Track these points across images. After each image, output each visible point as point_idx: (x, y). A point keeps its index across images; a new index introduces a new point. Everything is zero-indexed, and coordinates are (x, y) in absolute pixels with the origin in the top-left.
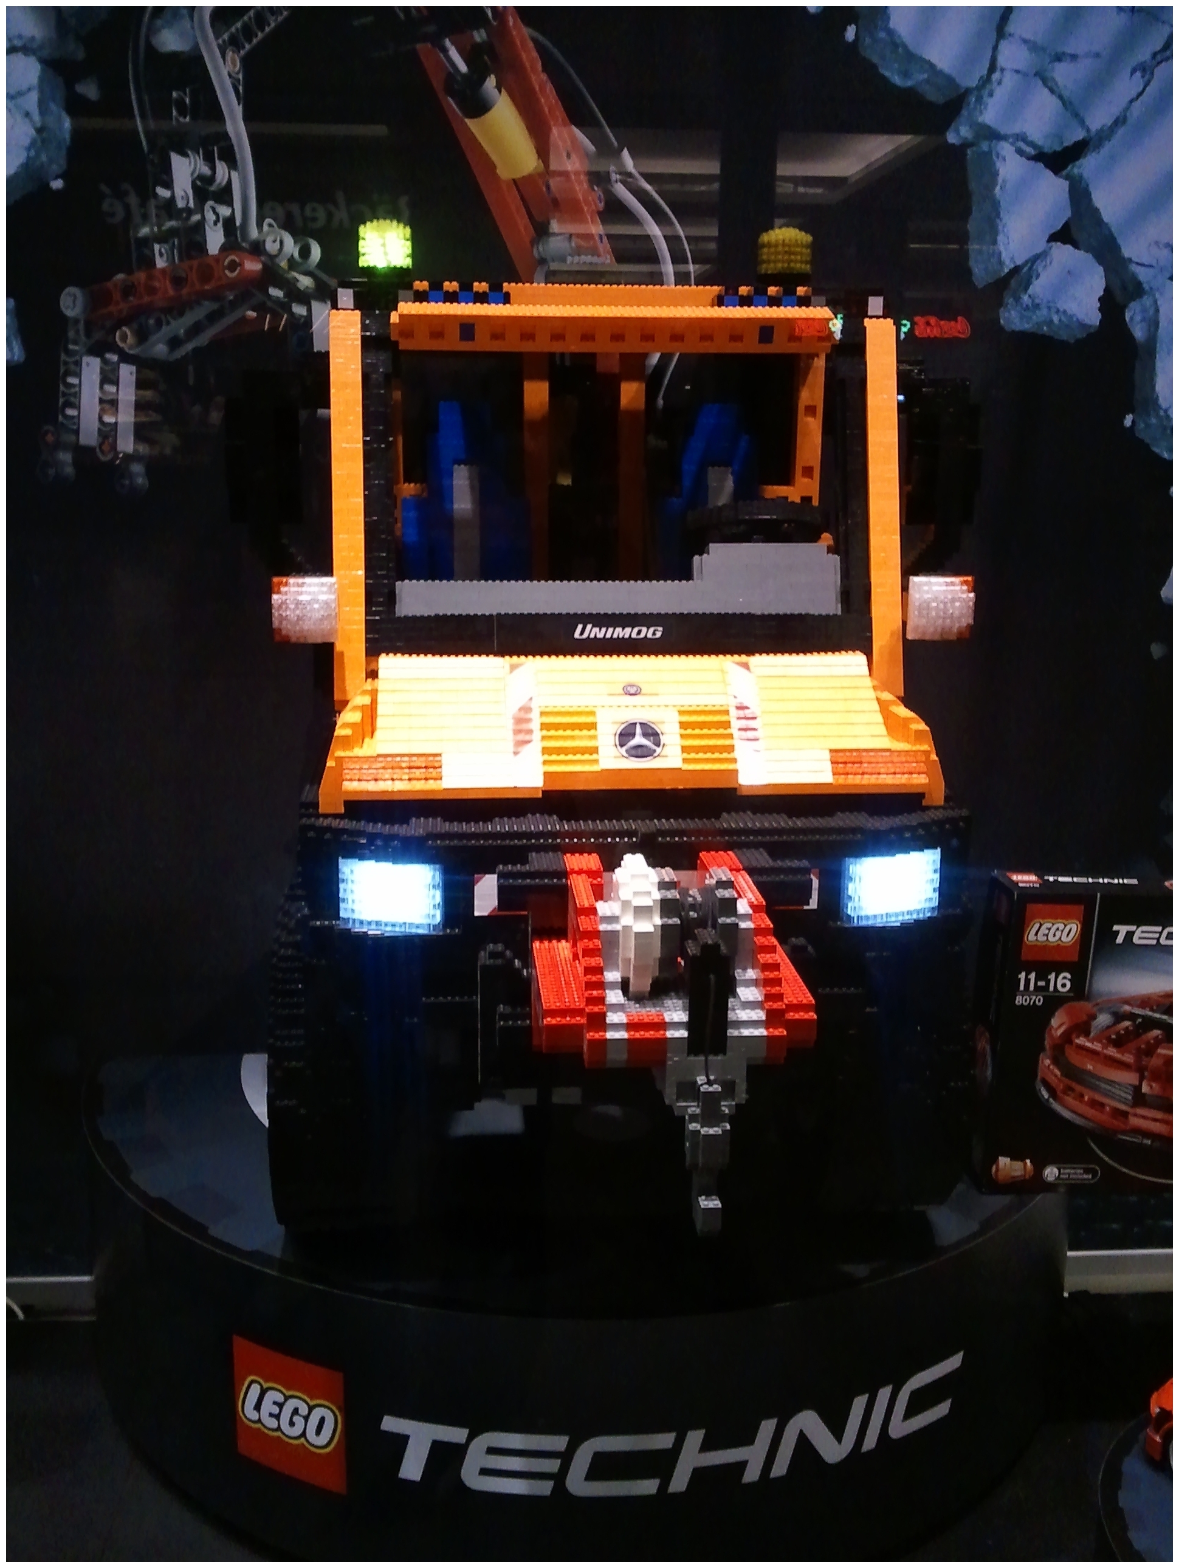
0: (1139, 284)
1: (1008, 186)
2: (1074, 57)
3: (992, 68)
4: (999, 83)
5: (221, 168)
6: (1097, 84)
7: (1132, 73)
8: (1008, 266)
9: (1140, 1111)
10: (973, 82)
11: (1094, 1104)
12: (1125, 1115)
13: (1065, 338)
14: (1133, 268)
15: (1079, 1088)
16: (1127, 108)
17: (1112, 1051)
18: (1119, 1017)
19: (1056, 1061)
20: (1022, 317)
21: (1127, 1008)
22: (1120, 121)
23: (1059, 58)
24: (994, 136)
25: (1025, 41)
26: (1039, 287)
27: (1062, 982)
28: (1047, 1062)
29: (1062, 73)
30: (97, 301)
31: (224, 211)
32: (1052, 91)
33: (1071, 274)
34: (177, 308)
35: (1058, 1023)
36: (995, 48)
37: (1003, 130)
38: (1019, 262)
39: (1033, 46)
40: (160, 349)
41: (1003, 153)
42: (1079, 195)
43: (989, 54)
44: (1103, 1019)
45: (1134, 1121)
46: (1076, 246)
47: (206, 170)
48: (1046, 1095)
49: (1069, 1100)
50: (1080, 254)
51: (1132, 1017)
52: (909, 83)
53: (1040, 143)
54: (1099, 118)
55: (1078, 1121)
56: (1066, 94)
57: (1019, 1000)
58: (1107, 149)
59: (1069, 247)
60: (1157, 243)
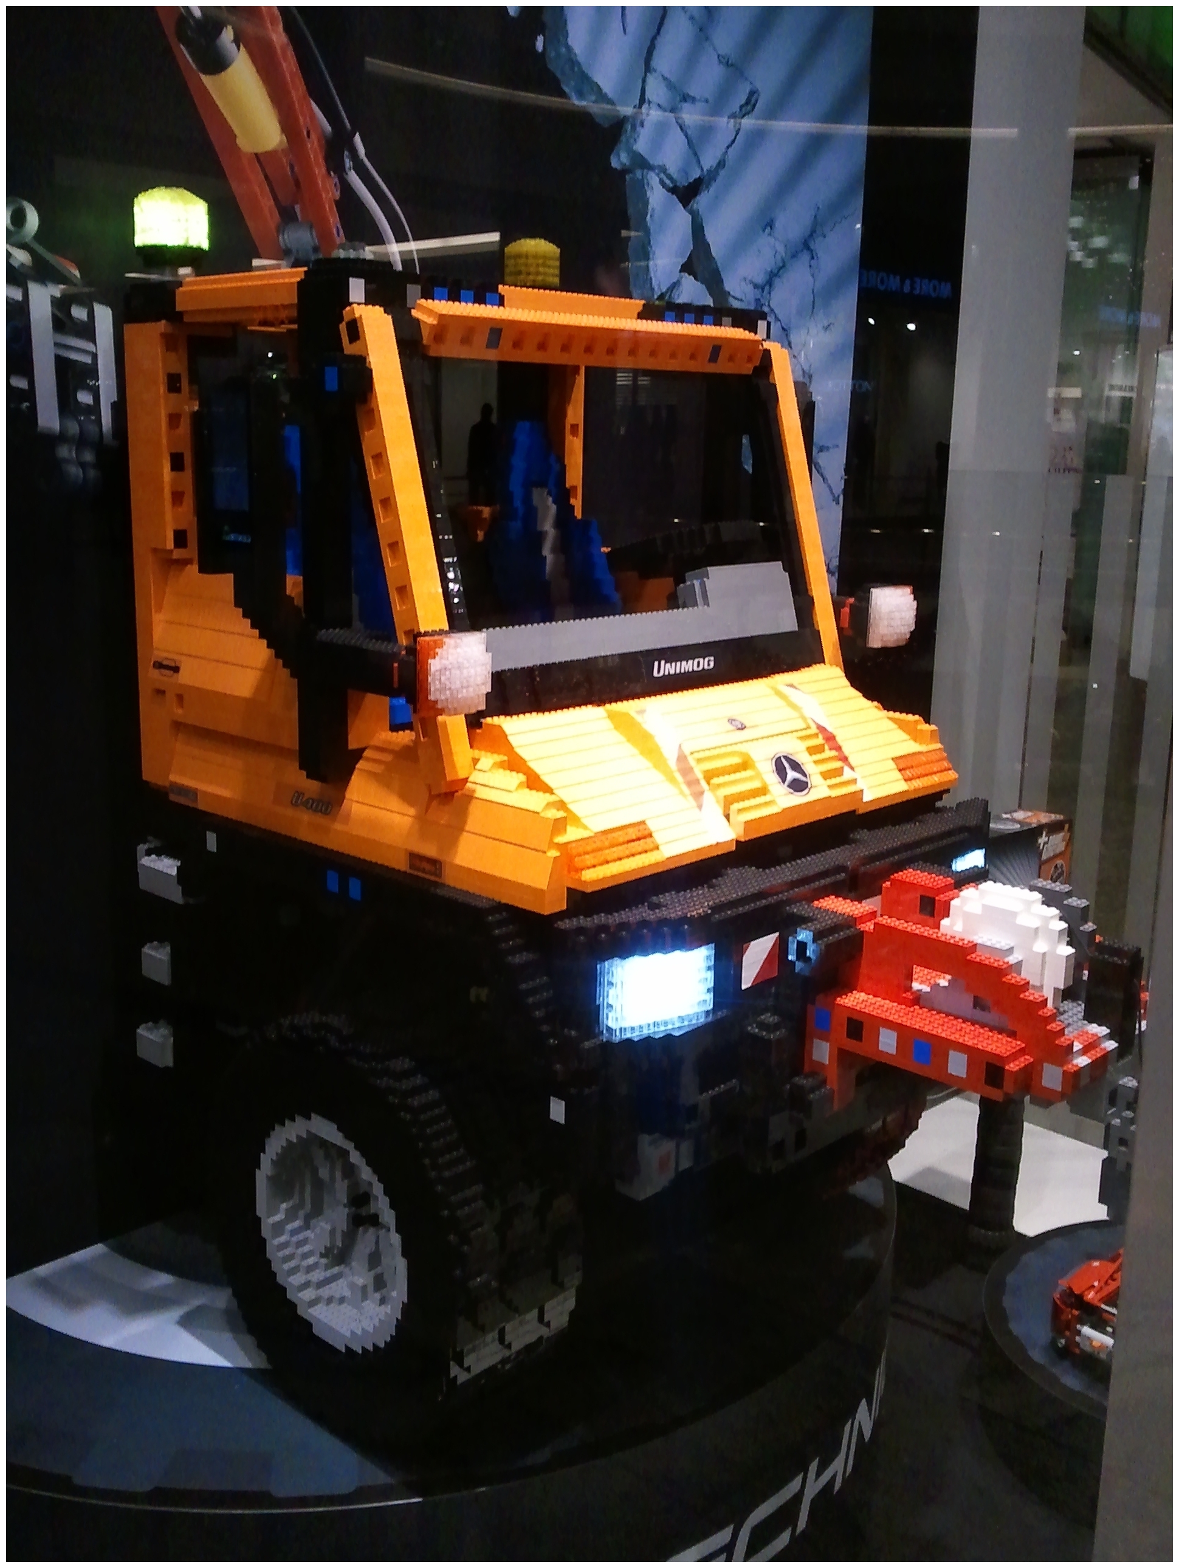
1: (657, 214)
2: (694, 100)
3: (642, 100)
4: (647, 114)
7: (729, 119)
8: (657, 293)
10: (630, 112)
14: (731, 301)
16: (726, 154)
22: (721, 164)
23: (685, 98)
24: (645, 165)
25: (665, 78)
29: (687, 114)
32: (682, 130)
36: (644, 81)
37: (651, 161)
38: (664, 289)
39: (668, 82)
41: (651, 182)
42: (698, 229)
43: (640, 85)
46: (696, 277)
50: (697, 281)
53: (674, 177)
54: (708, 160)
56: (690, 134)
58: (714, 187)
59: (692, 278)
60: (745, 279)
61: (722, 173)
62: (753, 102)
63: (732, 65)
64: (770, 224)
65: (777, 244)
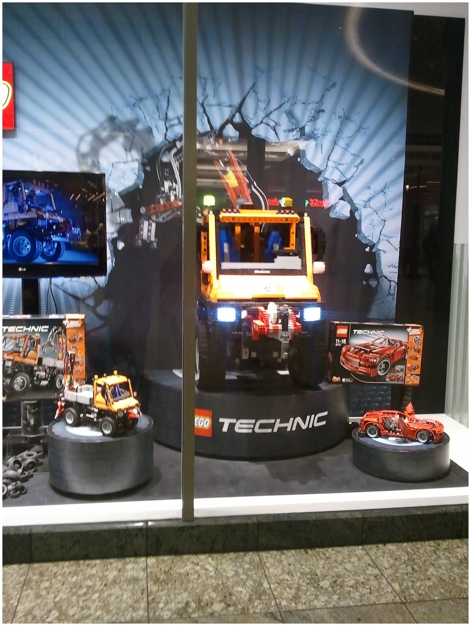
0: (357, 208)
1: (331, 189)
2: (343, 164)
3: (327, 166)
4: (328, 169)
5: (174, 184)
6: (348, 169)
7: (355, 167)
8: (331, 205)
9: (361, 367)
10: (323, 169)
11: (351, 366)
12: (358, 368)
13: (343, 219)
14: (356, 205)
15: (348, 362)
16: (354, 174)
17: (354, 355)
18: (355, 348)
19: (344, 357)
20: (334, 215)
21: (357, 347)
22: (352, 176)
23: (340, 164)
24: (327, 179)
25: (333, 161)
26: (337, 209)
27: (344, 341)
28: (342, 357)
29: (340, 167)
30: (148, 210)
31: (174, 193)
32: (339, 171)
33: (343, 207)
34: (164, 212)
35: (344, 349)
36: (327, 163)
37: (329, 178)
38: (333, 204)
39: (335, 162)
40: (161, 220)
41: (329, 183)
42: (345, 191)
43: (326, 164)
44: (352, 349)
45: (359, 370)
46: (344, 201)
47: (171, 185)
48: (342, 364)
49: (347, 365)
50: (346, 202)
51: (358, 348)
52: (311, 169)
53: (337, 181)
54: (348, 176)
55: (348, 369)
56: (341, 171)
57: (336, 345)
58: (350, 182)
59: (343, 201)
60: (361, 200)
61: (353, 178)
62: (363, 162)
63: (356, 155)
64: (369, 188)
65: (371, 192)
